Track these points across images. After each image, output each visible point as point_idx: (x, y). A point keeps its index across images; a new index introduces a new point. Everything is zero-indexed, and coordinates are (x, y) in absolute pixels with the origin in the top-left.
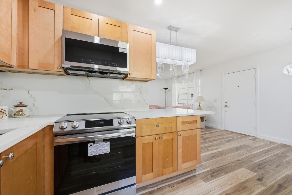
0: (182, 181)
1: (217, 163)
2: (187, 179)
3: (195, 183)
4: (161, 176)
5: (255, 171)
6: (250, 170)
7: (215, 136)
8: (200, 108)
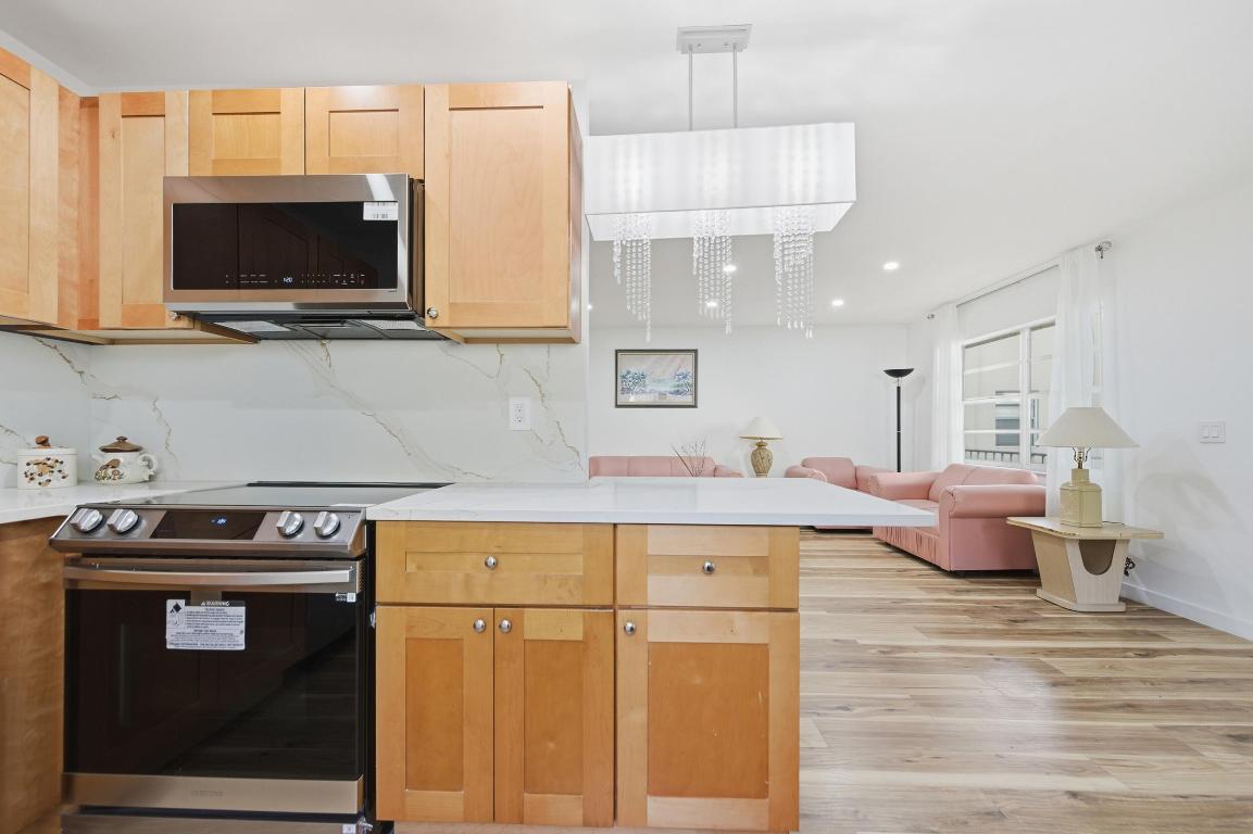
4: (510, 822)
8: (1087, 483)
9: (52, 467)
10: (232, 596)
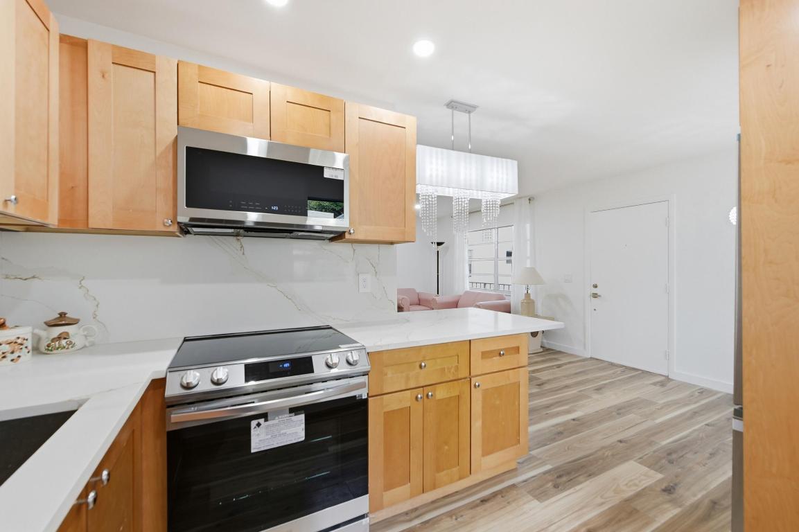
0: (482, 501)
1: (568, 449)
2: (495, 495)
3: (514, 504)
4: (431, 490)
5: (660, 470)
6: (649, 467)
7: (568, 377)
8: (530, 299)
9: (22, 344)
10: (294, 410)
